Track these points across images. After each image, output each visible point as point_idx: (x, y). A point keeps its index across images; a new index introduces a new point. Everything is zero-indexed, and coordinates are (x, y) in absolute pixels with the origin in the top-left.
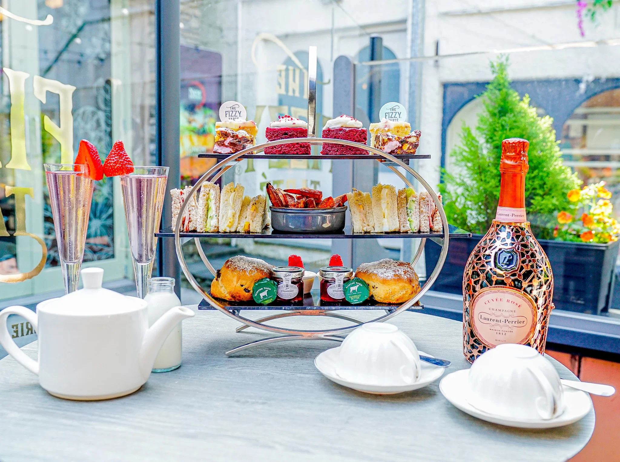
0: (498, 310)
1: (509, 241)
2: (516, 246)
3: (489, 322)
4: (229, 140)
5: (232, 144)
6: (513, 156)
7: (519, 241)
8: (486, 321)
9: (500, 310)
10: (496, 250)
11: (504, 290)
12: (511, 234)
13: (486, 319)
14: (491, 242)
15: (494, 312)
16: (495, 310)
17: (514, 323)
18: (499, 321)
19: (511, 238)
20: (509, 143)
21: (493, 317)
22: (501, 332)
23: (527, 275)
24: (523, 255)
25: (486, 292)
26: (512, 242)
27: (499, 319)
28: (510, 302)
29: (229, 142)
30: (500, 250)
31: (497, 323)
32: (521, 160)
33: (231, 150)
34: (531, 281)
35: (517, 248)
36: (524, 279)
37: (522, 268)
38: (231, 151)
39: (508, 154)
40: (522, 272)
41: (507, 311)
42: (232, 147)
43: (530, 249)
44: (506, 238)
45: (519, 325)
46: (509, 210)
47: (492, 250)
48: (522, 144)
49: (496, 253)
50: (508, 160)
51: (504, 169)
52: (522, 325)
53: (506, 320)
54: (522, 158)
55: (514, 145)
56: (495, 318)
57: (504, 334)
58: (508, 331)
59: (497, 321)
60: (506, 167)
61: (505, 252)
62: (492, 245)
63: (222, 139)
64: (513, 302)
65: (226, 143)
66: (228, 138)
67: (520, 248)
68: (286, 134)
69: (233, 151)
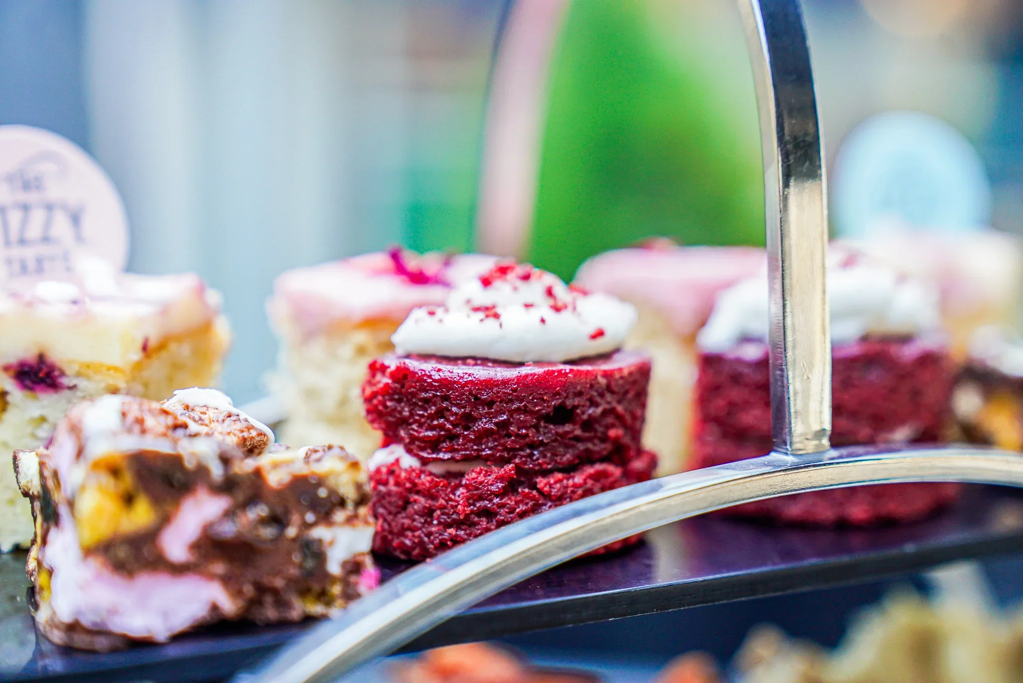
4: (200, 514)
63: (143, 518)
66: (188, 506)
68: (563, 415)
69: (228, 605)
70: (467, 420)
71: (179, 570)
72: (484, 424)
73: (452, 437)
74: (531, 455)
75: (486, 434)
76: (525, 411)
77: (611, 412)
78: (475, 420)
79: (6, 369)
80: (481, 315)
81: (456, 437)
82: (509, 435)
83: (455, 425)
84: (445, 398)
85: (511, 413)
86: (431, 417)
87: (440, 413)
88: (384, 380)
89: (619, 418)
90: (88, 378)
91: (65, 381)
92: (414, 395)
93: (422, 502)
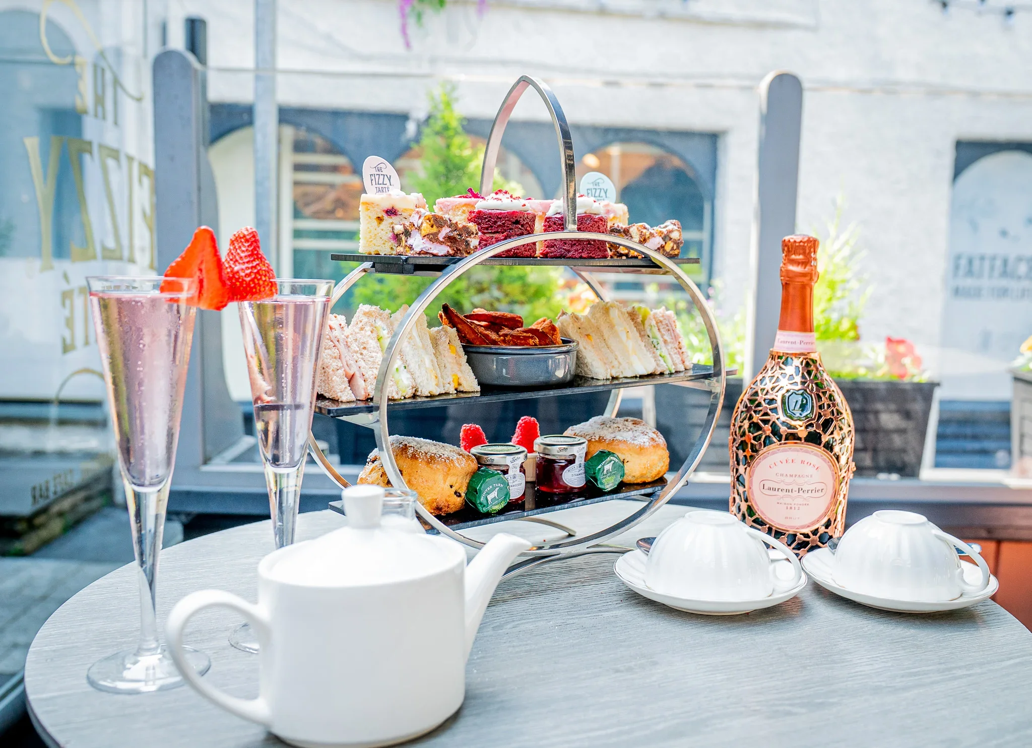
0: (789, 475)
1: (798, 379)
2: (809, 385)
3: (776, 493)
4: (445, 231)
5: (450, 239)
6: (801, 259)
7: (811, 378)
8: (771, 492)
9: (791, 476)
10: (783, 391)
11: (797, 447)
12: (801, 369)
13: (772, 489)
14: (773, 381)
15: (782, 478)
16: (784, 475)
17: (810, 492)
18: (790, 491)
19: (800, 375)
20: (795, 242)
21: (782, 486)
22: (793, 506)
23: (827, 424)
24: (819, 398)
25: (771, 451)
26: (803, 380)
27: (790, 488)
28: (806, 463)
29: (444, 235)
30: (788, 391)
31: (787, 493)
32: (811, 266)
33: (448, 249)
34: (832, 433)
35: (810, 388)
36: (823, 431)
37: (820, 416)
38: (448, 251)
39: (793, 257)
40: (821, 421)
41: (801, 476)
42: (449, 244)
43: (826, 388)
44: (794, 375)
45: (817, 494)
46: (796, 336)
47: (777, 392)
48: (813, 242)
49: (783, 397)
50: (793, 266)
51: (788, 277)
52: (820, 494)
53: (800, 489)
54: (813, 262)
55: (801, 244)
56: (785, 487)
57: (797, 508)
58: (803, 505)
59: (788, 491)
60: (791, 275)
61: (795, 393)
62: (775, 385)
63: (435, 230)
64: (809, 464)
65: (441, 237)
66: (443, 228)
67: (815, 389)
68: (517, 222)
69: (451, 252)
70: (495, 222)
71: (441, 243)
72: (499, 223)
73: (492, 227)
74: (510, 232)
75: (500, 226)
76: (509, 220)
77: (527, 223)
78: (497, 222)
79: (384, 211)
80: (496, 200)
81: (492, 226)
82: (505, 226)
83: (492, 224)
84: (490, 217)
85: (506, 220)
86: (487, 222)
87: (489, 221)
88: (473, 215)
89: (530, 225)
90: (404, 212)
91: (399, 213)
92: (482, 217)
93: (484, 242)
